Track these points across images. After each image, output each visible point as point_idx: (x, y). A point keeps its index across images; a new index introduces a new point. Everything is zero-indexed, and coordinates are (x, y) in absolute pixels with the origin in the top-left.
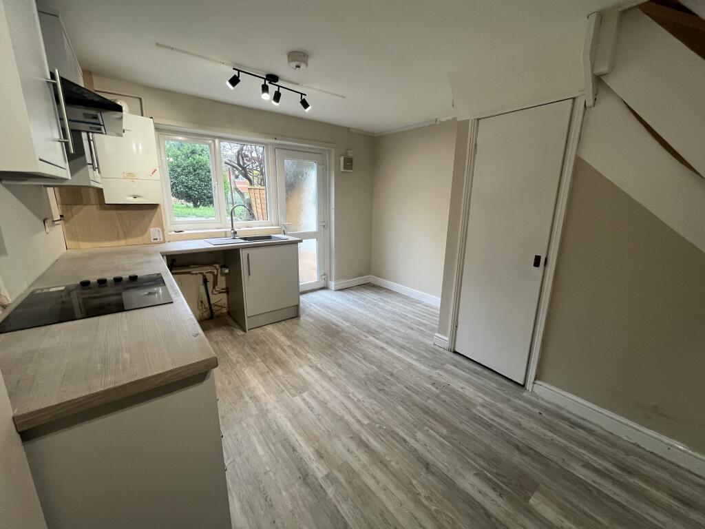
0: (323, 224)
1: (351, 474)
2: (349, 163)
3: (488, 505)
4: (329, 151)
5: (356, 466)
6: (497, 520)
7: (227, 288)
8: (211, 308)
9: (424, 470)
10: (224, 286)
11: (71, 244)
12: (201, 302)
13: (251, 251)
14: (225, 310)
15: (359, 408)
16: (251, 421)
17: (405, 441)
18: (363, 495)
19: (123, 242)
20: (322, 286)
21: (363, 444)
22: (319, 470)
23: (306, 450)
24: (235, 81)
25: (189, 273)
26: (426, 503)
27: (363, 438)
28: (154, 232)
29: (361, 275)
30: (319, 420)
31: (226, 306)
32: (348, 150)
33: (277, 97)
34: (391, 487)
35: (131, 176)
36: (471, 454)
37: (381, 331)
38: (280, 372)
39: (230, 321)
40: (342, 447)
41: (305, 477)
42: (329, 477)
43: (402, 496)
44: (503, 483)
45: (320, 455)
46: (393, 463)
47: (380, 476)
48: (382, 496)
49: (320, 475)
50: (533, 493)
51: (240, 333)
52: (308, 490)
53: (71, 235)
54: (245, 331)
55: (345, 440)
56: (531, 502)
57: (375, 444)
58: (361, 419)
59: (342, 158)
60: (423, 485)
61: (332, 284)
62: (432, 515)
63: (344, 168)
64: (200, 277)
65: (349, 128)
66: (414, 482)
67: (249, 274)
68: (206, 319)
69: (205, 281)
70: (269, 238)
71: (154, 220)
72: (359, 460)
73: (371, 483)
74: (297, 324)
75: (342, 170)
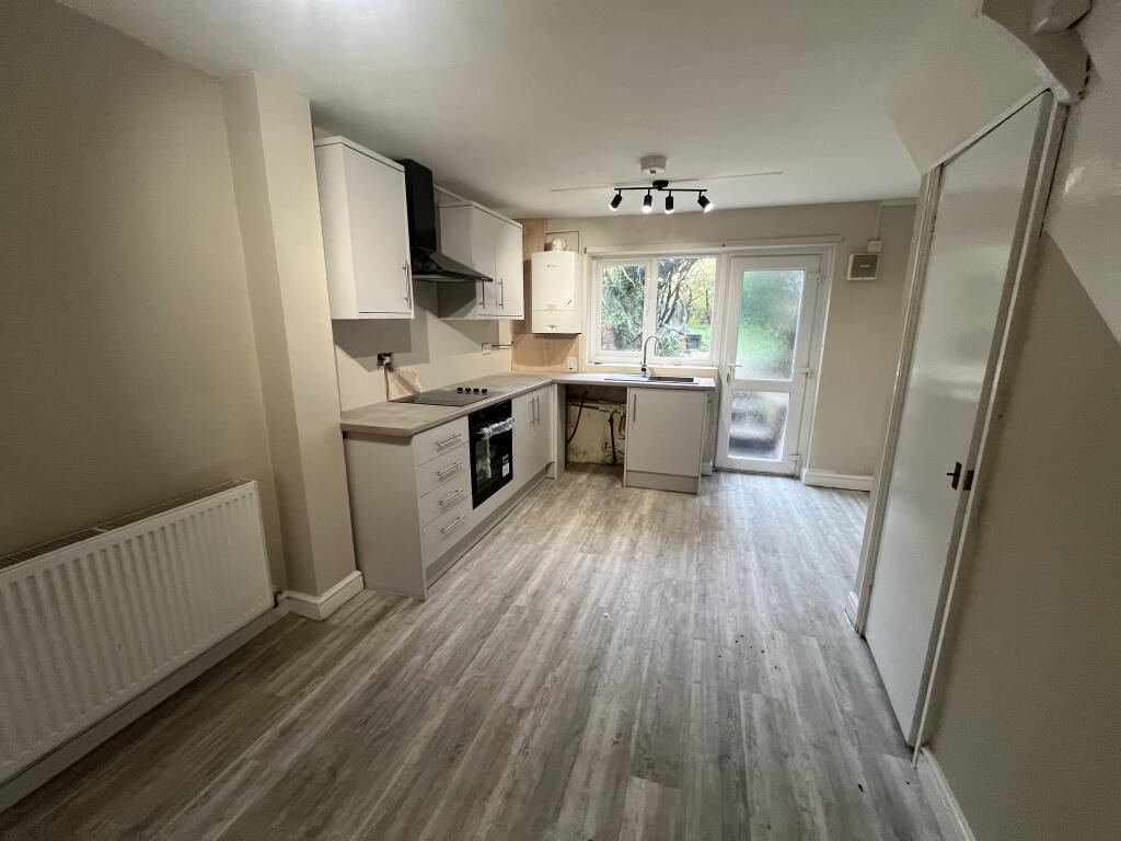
0: (805, 372)
1: (536, 617)
2: (864, 265)
3: (592, 730)
4: (832, 247)
5: (545, 620)
6: (578, 743)
8: (614, 453)
9: (586, 667)
11: (515, 366)
12: (606, 443)
13: (639, 392)
15: (616, 593)
16: (531, 546)
17: (609, 641)
18: (523, 633)
19: (546, 368)
21: (573, 613)
22: (522, 599)
23: (533, 585)
24: (617, 201)
25: (597, 408)
26: (549, 677)
27: (581, 611)
28: (570, 361)
30: (571, 577)
32: (871, 240)
33: (669, 203)
34: (545, 649)
35: (551, 308)
36: (652, 703)
37: (782, 555)
38: (599, 530)
40: (556, 606)
41: (509, 596)
42: (519, 610)
43: (541, 658)
44: (638, 745)
45: (536, 594)
46: (571, 642)
47: (549, 637)
48: (530, 646)
49: (517, 603)
50: (654, 780)
53: (517, 359)
54: (623, 486)
55: (566, 600)
56: (637, 780)
57: (581, 622)
58: (602, 600)
59: (851, 257)
60: (567, 671)
61: (805, 474)
62: (540, 687)
63: (853, 275)
64: (607, 416)
66: (564, 663)
67: (634, 420)
68: (607, 464)
69: (611, 420)
70: (691, 380)
71: (572, 350)
72: (553, 619)
73: (537, 634)
74: (684, 502)
75: (849, 278)
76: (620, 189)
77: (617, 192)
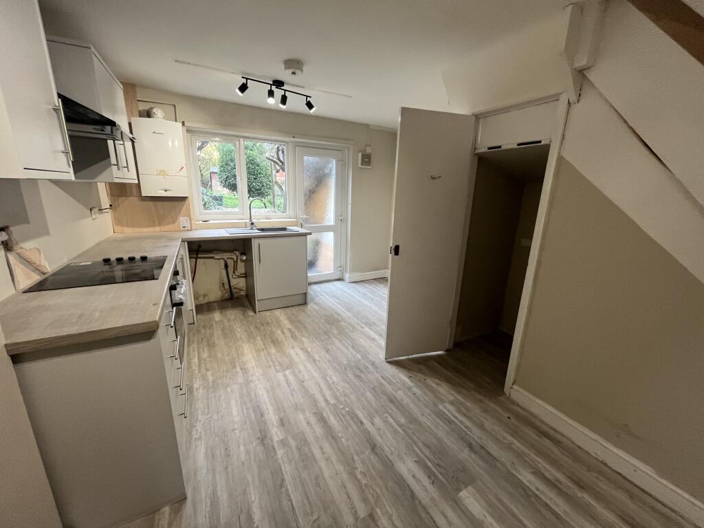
0: (340, 218)
1: (303, 442)
2: (367, 160)
3: (416, 488)
4: (348, 148)
5: (310, 437)
6: (420, 502)
7: (246, 274)
8: (231, 289)
9: (369, 451)
10: (243, 271)
11: (118, 228)
12: (223, 284)
14: (243, 293)
15: (331, 389)
16: (235, 387)
17: (362, 423)
18: (306, 459)
19: (157, 229)
20: (337, 278)
21: (322, 420)
22: (276, 434)
23: (272, 417)
24: (243, 88)
25: (213, 258)
26: (359, 476)
27: (325, 415)
28: (183, 220)
29: (377, 269)
30: (292, 395)
31: (245, 289)
32: (367, 146)
33: (284, 100)
34: (334, 458)
35: (162, 173)
36: (420, 444)
37: (378, 324)
38: (273, 351)
39: (246, 302)
40: (303, 420)
41: (263, 438)
42: (283, 443)
43: (340, 468)
44: (441, 474)
45: (282, 423)
46: (343, 440)
47: (327, 448)
48: (323, 464)
49: (276, 439)
50: (466, 487)
51: (251, 313)
52: (262, 448)
53: (118, 221)
54: (255, 313)
55: (308, 413)
56: (461, 494)
57: (333, 421)
58: (329, 398)
59: (360, 155)
60: (363, 462)
61: (347, 276)
62: (361, 488)
63: (362, 165)
64: (222, 263)
65: (367, 126)
66: (356, 458)
67: (260, 262)
68: (226, 300)
69: (226, 266)
71: (183, 210)
72: (314, 432)
73: (317, 452)
74: (303, 311)
75: (360, 166)
76: (247, 79)
77: (244, 81)
